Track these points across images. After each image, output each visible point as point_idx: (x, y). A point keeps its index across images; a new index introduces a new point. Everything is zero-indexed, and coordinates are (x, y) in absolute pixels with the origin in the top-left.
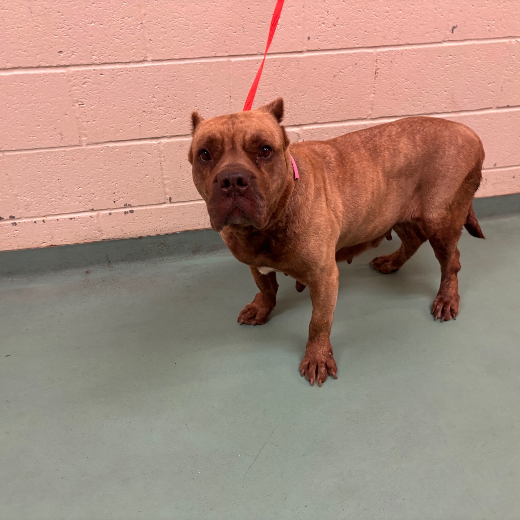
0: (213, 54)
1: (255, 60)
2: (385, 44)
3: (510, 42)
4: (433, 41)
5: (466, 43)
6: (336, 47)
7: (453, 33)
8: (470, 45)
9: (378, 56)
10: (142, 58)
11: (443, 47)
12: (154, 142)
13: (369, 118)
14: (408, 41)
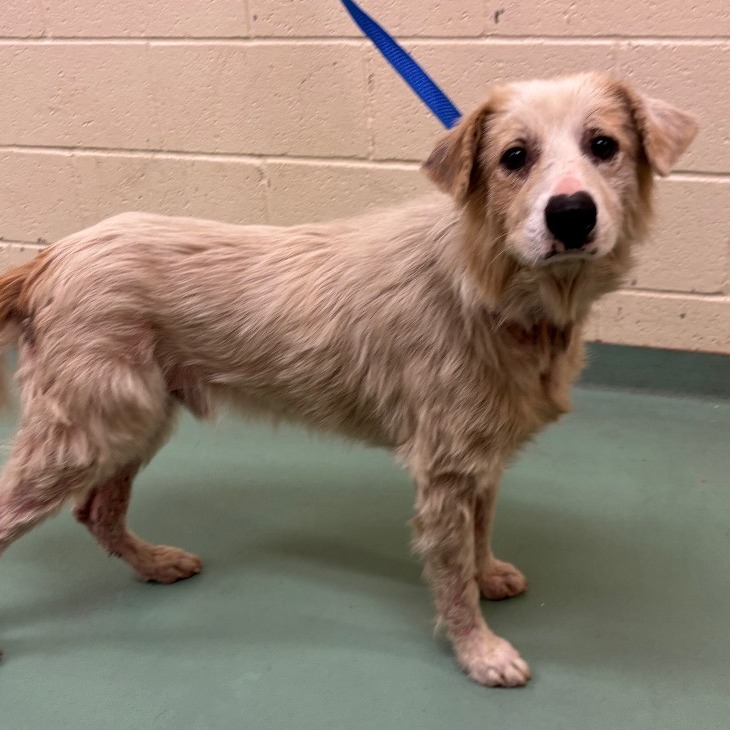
0: (125, 33)
1: (182, 46)
3: (617, 45)
4: (464, 34)
5: (527, 42)
6: (298, 33)
7: (497, 21)
8: (534, 46)
9: (370, 54)
10: (40, 34)
11: (482, 46)
12: (66, 153)
13: (371, 158)
14: (418, 31)
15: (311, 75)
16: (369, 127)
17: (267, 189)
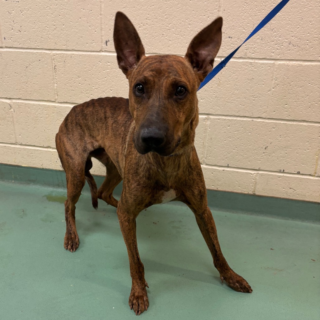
2: (58, 48)
4: (93, 50)
6: (24, 47)
7: (107, 45)
9: (54, 57)
11: (101, 55)
13: (57, 101)
14: (74, 48)
15: (30, 64)
16: (55, 88)
17: (13, 113)
